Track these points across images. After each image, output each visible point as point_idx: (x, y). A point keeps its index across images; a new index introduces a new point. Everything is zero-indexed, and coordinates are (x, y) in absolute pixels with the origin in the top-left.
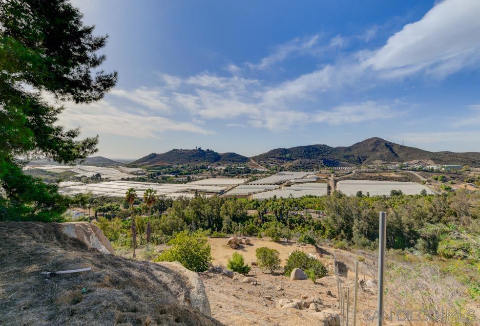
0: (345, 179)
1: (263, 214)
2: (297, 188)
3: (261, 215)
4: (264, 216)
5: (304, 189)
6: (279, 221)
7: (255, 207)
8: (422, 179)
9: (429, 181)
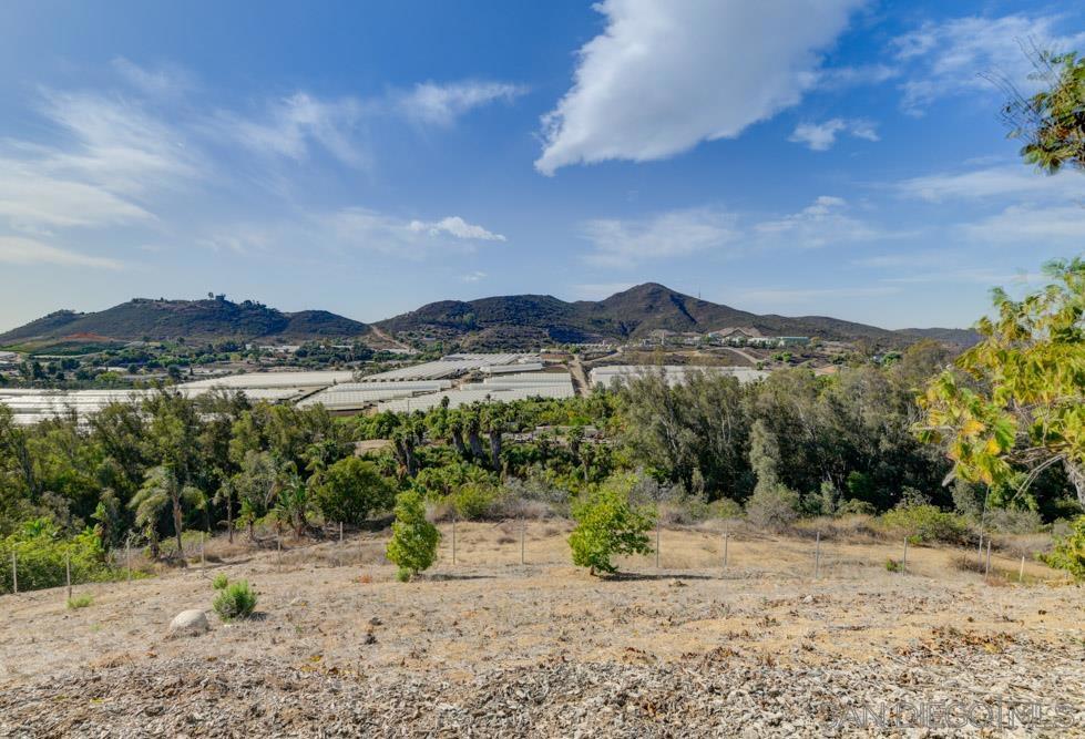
0: (605, 364)
1: (410, 443)
2: (501, 384)
3: (405, 446)
4: (418, 450)
5: (517, 387)
6: (470, 461)
7: (385, 428)
8: (755, 361)
9: (768, 364)
